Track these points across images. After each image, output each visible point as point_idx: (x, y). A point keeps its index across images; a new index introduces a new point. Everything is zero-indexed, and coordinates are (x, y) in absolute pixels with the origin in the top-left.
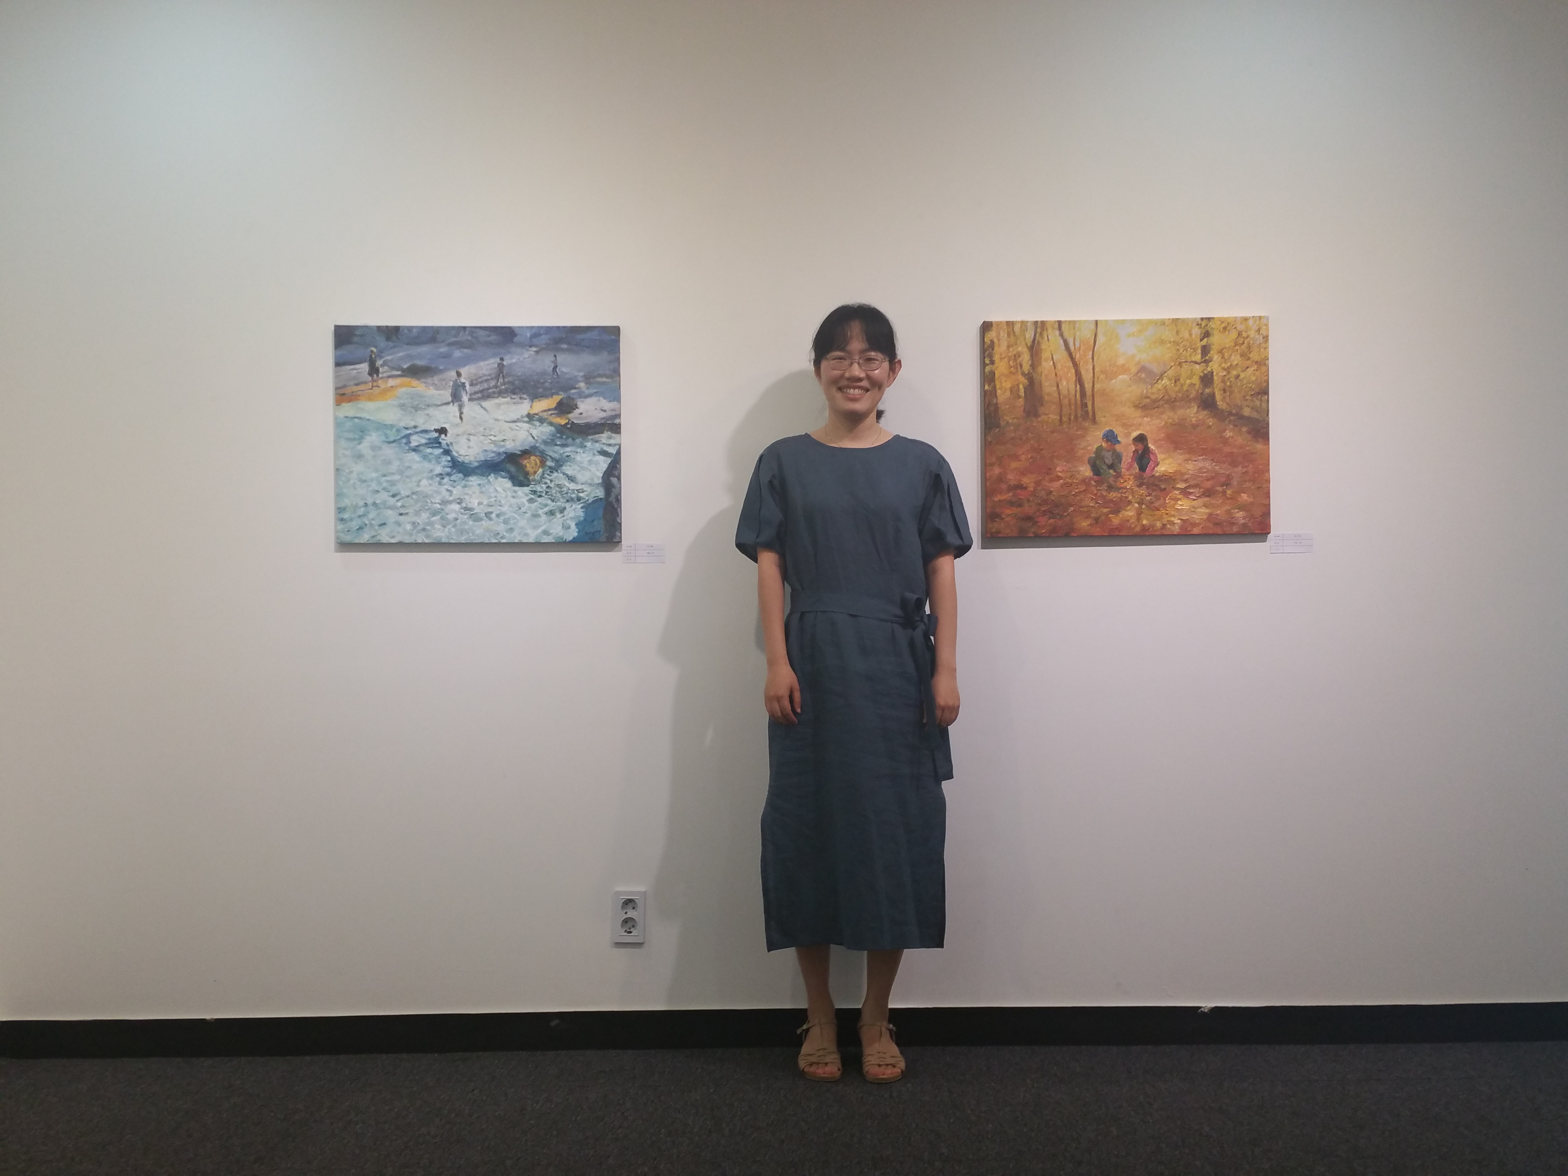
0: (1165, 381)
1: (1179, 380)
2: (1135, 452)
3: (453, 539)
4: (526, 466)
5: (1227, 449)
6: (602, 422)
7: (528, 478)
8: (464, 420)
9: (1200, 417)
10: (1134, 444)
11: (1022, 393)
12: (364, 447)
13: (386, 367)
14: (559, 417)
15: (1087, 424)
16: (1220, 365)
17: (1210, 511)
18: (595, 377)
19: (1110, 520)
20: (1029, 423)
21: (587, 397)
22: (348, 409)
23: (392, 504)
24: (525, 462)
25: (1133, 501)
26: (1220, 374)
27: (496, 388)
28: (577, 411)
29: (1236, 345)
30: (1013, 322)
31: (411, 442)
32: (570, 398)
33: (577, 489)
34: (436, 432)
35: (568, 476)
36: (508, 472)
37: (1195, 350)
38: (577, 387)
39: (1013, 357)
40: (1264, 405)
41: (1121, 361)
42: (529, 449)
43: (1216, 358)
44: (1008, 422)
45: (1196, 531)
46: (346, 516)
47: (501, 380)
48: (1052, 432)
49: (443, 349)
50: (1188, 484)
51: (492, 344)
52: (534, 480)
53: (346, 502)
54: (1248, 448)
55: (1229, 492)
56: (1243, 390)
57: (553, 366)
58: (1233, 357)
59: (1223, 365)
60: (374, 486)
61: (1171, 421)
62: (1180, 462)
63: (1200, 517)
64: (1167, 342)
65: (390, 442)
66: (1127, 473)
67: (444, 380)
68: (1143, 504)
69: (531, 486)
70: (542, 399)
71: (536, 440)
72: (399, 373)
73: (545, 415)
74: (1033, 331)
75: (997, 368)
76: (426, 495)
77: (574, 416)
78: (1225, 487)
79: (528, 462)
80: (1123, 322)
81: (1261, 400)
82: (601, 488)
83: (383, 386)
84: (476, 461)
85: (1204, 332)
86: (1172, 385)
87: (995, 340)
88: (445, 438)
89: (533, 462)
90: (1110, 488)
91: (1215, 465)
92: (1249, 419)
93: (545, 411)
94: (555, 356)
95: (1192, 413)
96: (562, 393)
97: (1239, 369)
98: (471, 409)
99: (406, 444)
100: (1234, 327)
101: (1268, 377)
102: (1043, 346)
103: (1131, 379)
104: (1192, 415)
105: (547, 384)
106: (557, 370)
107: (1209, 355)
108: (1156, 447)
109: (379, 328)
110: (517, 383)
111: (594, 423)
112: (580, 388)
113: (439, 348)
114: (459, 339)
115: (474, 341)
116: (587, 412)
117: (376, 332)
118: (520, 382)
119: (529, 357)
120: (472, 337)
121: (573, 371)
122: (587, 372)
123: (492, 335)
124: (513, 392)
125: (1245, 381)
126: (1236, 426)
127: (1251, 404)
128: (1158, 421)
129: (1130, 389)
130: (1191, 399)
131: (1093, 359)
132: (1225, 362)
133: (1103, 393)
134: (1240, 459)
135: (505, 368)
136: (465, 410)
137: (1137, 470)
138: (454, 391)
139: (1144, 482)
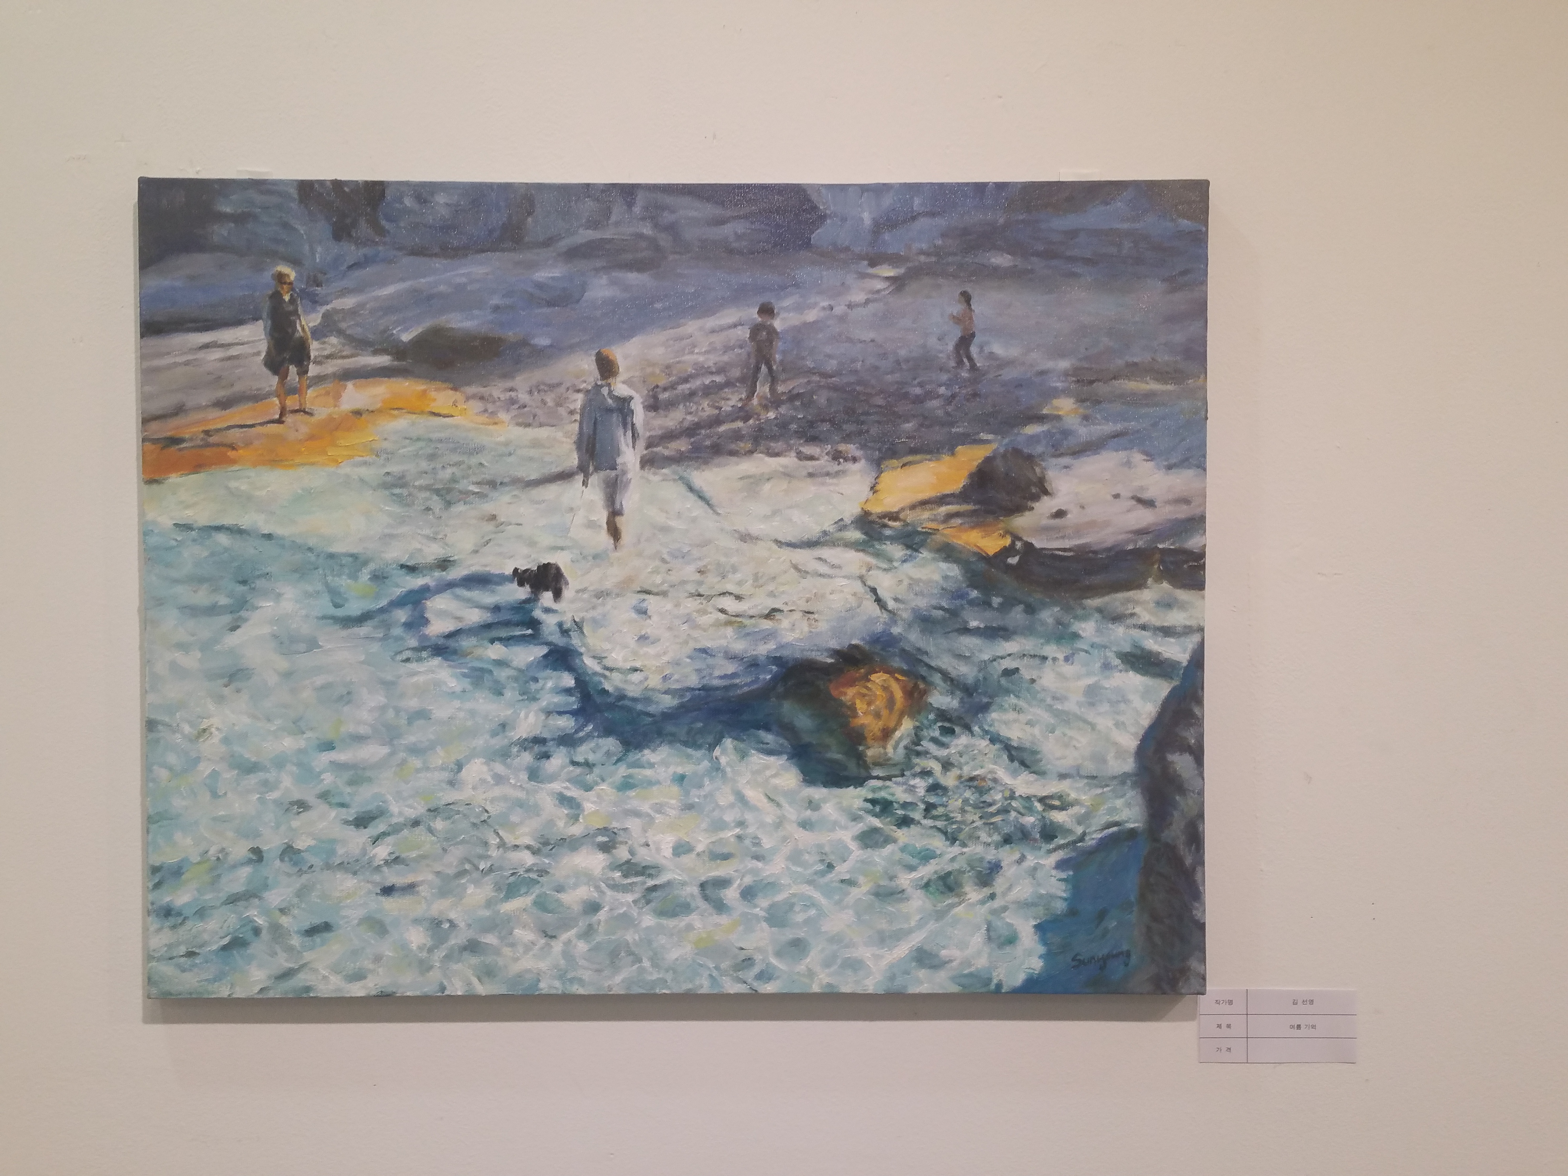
4: (853, 708)
6: (1140, 544)
7: (860, 758)
8: (626, 539)
13: (333, 340)
14: (978, 526)
18: (1115, 378)
21: (1079, 452)
24: (849, 694)
27: (746, 419)
28: (1045, 506)
32: (1022, 457)
34: (521, 584)
36: (787, 729)
38: (1045, 411)
42: (867, 647)
47: (763, 389)
49: (549, 272)
51: (731, 252)
52: (881, 763)
57: (956, 333)
67: (552, 387)
70: (918, 457)
72: (383, 360)
73: (924, 518)
77: (1032, 524)
79: (861, 695)
83: (322, 412)
89: (879, 693)
93: (924, 503)
94: (966, 298)
96: (990, 437)
105: (935, 403)
106: (974, 350)
109: (308, 193)
110: (821, 399)
111: (1109, 549)
112: (1058, 418)
113: (532, 266)
114: (607, 235)
115: (664, 240)
116: (1083, 507)
117: (294, 205)
118: (834, 395)
119: (867, 302)
120: (656, 226)
121: (1034, 355)
122: (1087, 358)
123: (733, 219)
124: (809, 433)
135: (779, 345)
136: (629, 500)
138: (588, 429)
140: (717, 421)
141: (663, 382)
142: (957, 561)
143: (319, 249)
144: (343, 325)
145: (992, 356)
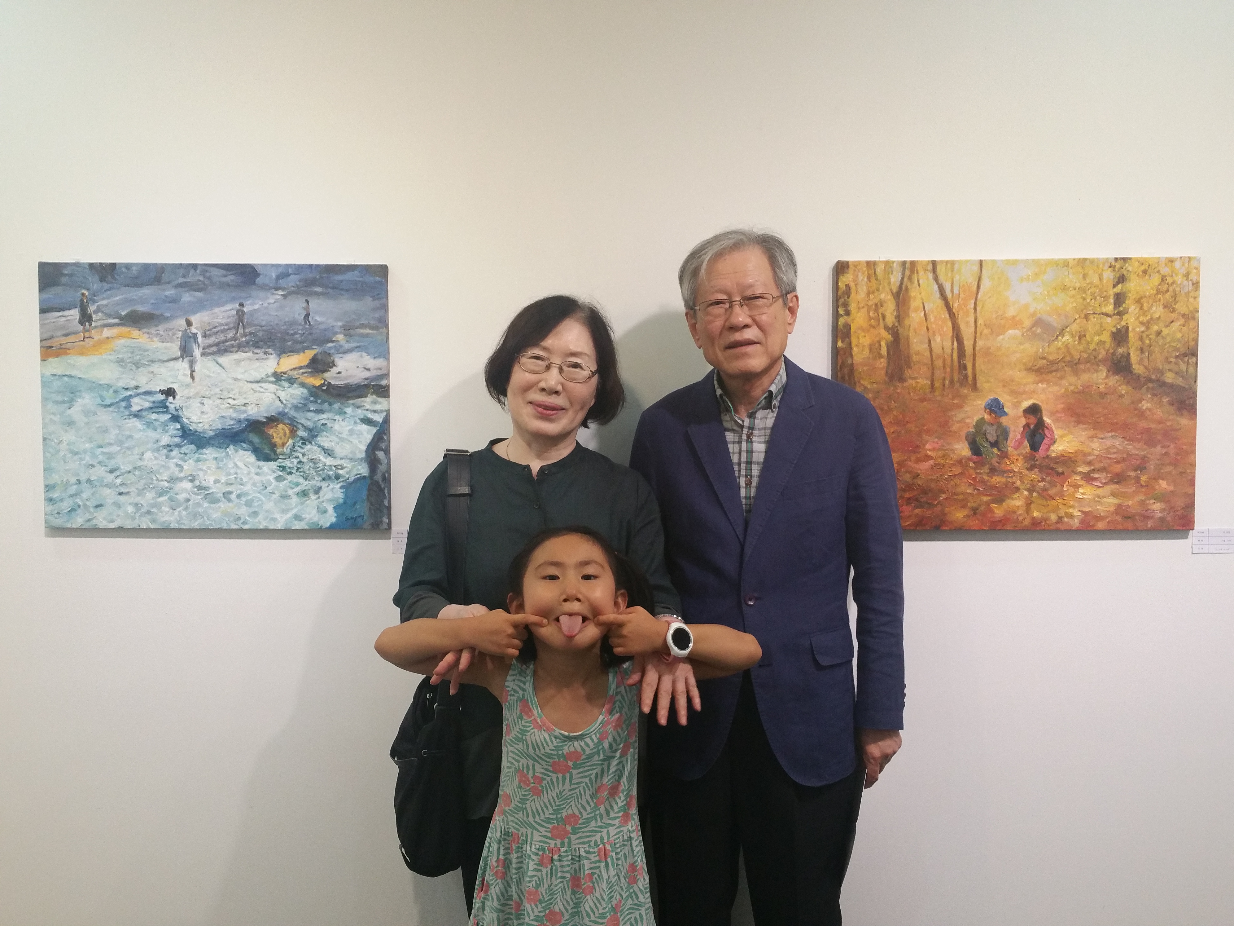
0: (1067, 338)
1: (1085, 336)
2: (1027, 426)
4: (272, 436)
5: (1143, 424)
6: (366, 383)
7: (275, 452)
8: (196, 379)
9: (1110, 384)
10: (1025, 417)
11: (884, 351)
12: (75, 412)
13: (100, 314)
14: (313, 376)
15: (966, 391)
16: (1137, 319)
17: (1121, 501)
18: (356, 328)
19: (991, 511)
20: (892, 388)
21: (344, 353)
23: (111, 481)
24: (271, 431)
25: (1021, 487)
26: (1138, 329)
27: (235, 340)
28: (334, 370)
29: (1158, 292)
30: (875, 262)
31: (132, 406)
32: (326, 354)
34: (162, 394)
35: (324, 449)
36: (251, 443)
37: (1106, 298)
38: (334, 339)
39: (874, 306)
40: (1191, 369)
41: (1011, 312)
43: (1133, 309)
44: (865, 388)
45: (1101, 525)
46: (55, 495)
47: (241, 331)
48: (922, 400)
49: (170, 292)
50: (1092, 468)
51: (229, 285)
53: (56, 478)
54: (1169, 423)
55: (1144, 478)
56: (1166, 350)
57: (304, 313)
58: (1154, 309)
59: (1141, 319)
60: (88, 459)
61: (1072, 388)
62: (1082, 439)
63: (1106, 509)
64: (1071, 289)
65: (106, 406)
66: (1015, 452)
67: (171, 330)
68: (1034, 491)
69: (279, 460)
70: (291, 354)
71: (285, 405)
72: (116, 321)
73: (295, 374)
74: (900, 274)
75: (853, 320)
76: (152, 470)
77: (330, 376)
78: (1139, 472)
79: (276, 432)
80: (1015, 262)
81: (1187, 363)
83: (97, 338)
85: (1118, 275)
86: (1076, 342)
87: (852, 285)
88: (173, 402)
89: (281, 431)
90: (993, 471)
91: (1127, 445)
92: (1171, 386)
93: (295, 369)
94: (307, 302)
95: (1101, 378)
96: (316, 347)
97: (1161, 324)
99: (126, 408)
100: (1156, 270)
101: (1198, 334)
102: (912, 294)
103: (1023, 335)
104: (1101, 381)
105: (298, 336)
106: (310, 318)
107: (1124, 305)
108: (1052, 420)
109: (91, 266)
110: (260, 334)
111: (356, 384)
112: (338, 341)
113: (164, 290)
114: (188, 280)
115: (207, 282)
116: (347, 371)
117: (88, 271)
118: (265, 333)
119: (275, 302)
120: (204, 277)
121: (330, 321)
122: (347, 322)
123: (230, 275)
124: (256, 345)
125: (1168, 339)
126: (1154, 395)
127: (1175, 368)
128: (1056, 388)
129: (1022, 347)
130: (1100, 361)
131: (975, 309)
132: (1144, 315)
133: (987, 352)
134: (1159, 437)
135: (245, 316)
136: (197, 367)
137: (1028, 449)
138: (183, 343)
139: (1036, 464)
140: (226, 341)
141: (207, 329)
143: (95, 285)
144: (103, 309)
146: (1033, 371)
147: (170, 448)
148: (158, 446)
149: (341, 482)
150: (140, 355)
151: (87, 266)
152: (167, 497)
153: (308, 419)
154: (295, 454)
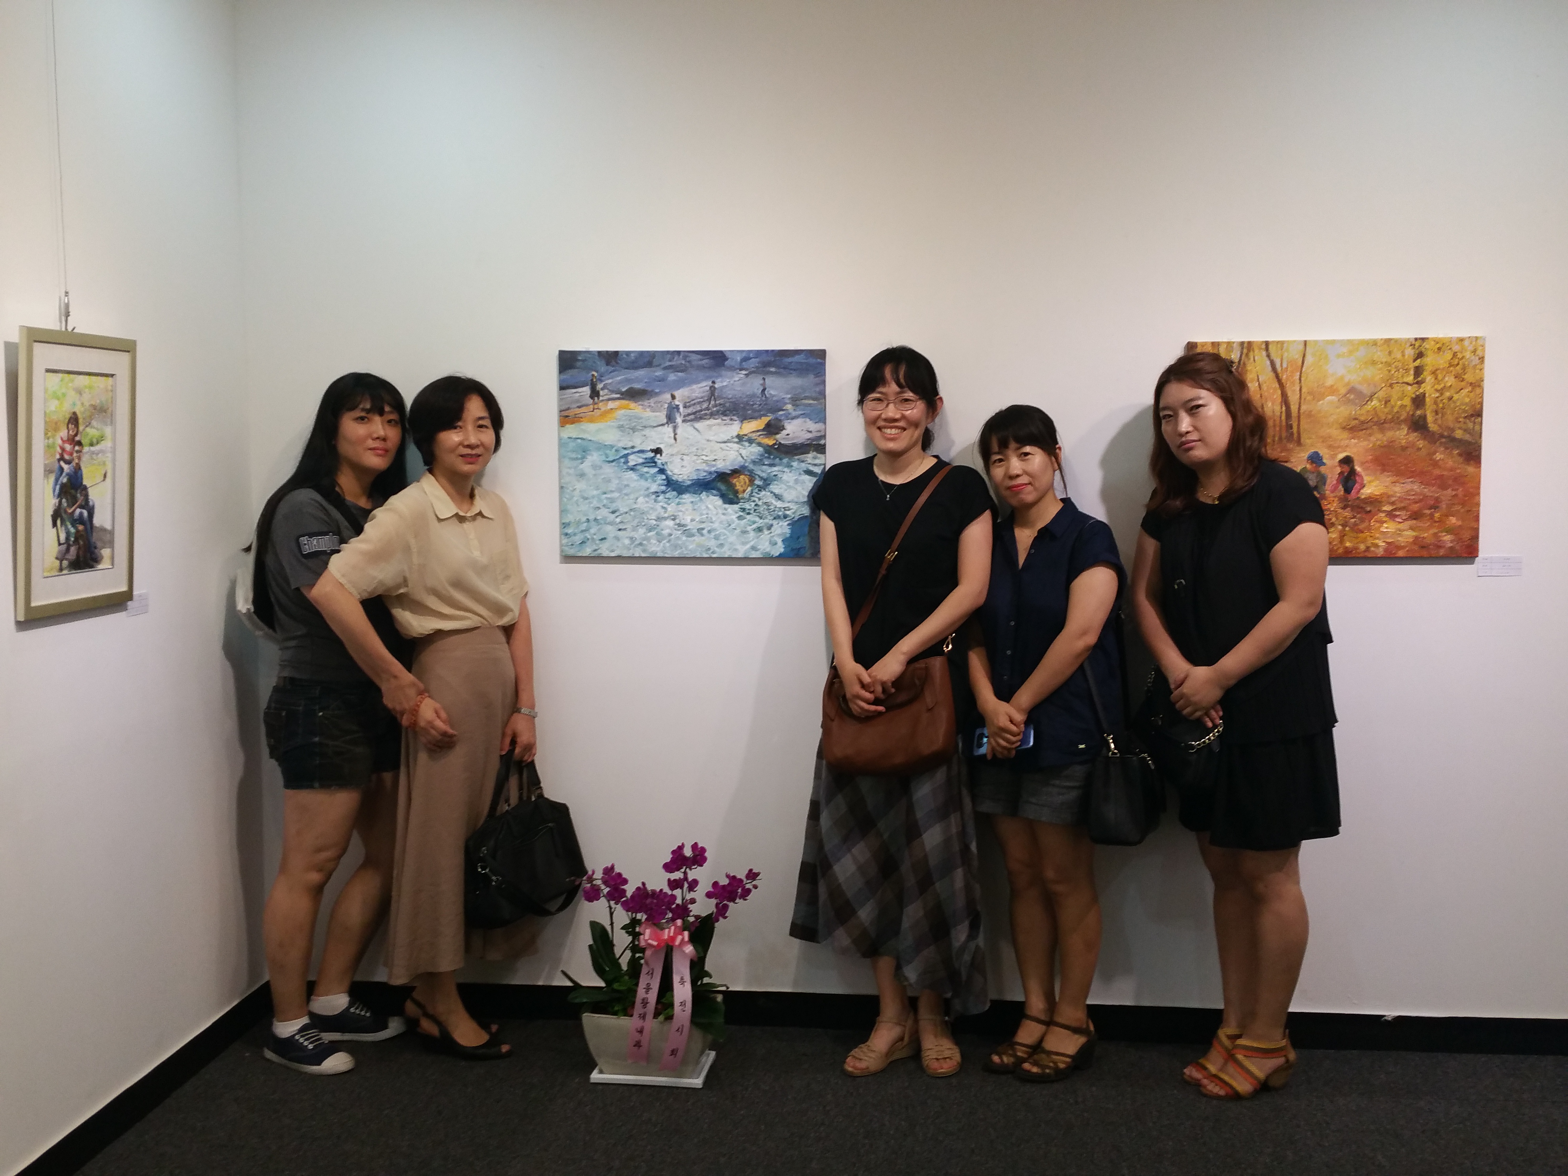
0: (1375, 403)
1: (1390, 401)
2: (1341, 473)
3: (668, 554)
4: (735, 485)
5: (1437, 472)
6: (808, 443)
7: (737, 497)
8: (678, 441)
9: (1410, 439)
10: (1340, 467)
12: (586, 466)
13: (606, 391)
14: (768, 437)
15: (1291, 446)
16: (1433, 387)
17: (1417, 534)
18: (802, 400)
21: (793, 419)
22: (571, 431)
25: (1336, 523)
26: (1433, 395)
27: (708, 410)
28: (784, 432)
29: (1451, 365)
30: (1218, 342)
32: (778, 420)
33: (784, 507)
34: (652, 452)
36: (719, 490)
37: (1407, 370)
38: (784, 408)
40: (1477, 427)
41: (1329, 382)
43: (1429, 379)
45: (1401, 553)
46: (570, 531)
47: (713, 402)
49: (659, 373)
50: (1394, 507)
51: (704, 367)
52: (743, 499)
53: (569, 518)
54: (1458, 471)
55: (1437, 515)
56: (1456, 412)
57: (762, 388)
58: (1447, 379)
59: (1436, 387)
60: (595, 503)
61: (1379, 443)
62: (1387, 484)
63: (1405, 540)
64: (1379, 363)
66: (1332, 495)
68: (1346, 526)
69: (740, 504)
71: (745, 460)
72: (618, 396)
73: (754, 436)
74: (1239, 352)
77: (781, 437)
78: (1433, 510)
79: (738, 481)
80: (1333, 342)
81: (1475, 423)
82: (806, 506)
84: (689, 480)
85: (1417, 352)
86: (1382, 406)
88: (661, 458)
89: (742, 480)
91: (1423, 488)
92: (1460, 441)
93: (753, 432)
94: (764, 379)
95: (1402, 435)
98: (685, 430)
99: (624, 463)
100: (1449, 348)
101: (1483, 399)
102: (1249, 368)
103: (1339, 401)
104: (1402, 437)
106: (766, 392)
107: (1422, 376)
108: (1362, 469)
109: (599, 353)
110: (727, 405)
111: (800, 444)
113: (655, 372)
114: (673, 363)
117: (597, 357)
118: (731, 404)
119: (739, 380)
120: (686, 361)
121: (781, 394)
122: (794, 395)
123: (705, 359)
124: (724, 414)
125: (1458, 404)
126: (1447, 448)
127: (1464, 427)
128: (1365, 443)
129: (1338, 410)
130: (1402, 421)
131: (1300, 379)
132: (1438, 383)
133: (1310, 415)
134: (1450, 482)
135: (716, 391)
136: (679, 431)
137: (1342, 493)
138: (669, 413)
139: (1348, 505)
140: (701, 411)
141: (688, 401)
142: (762, 447)
143: (603, 368)
145: (771, 394)
146: (1347, 429)
147: (658, 494)
148: (648, 493)
149: (788, 520)
150: (635, 422)
151: (597, 354)
152: (655, 532)
153: (764, 471)
154: (753, 499)
